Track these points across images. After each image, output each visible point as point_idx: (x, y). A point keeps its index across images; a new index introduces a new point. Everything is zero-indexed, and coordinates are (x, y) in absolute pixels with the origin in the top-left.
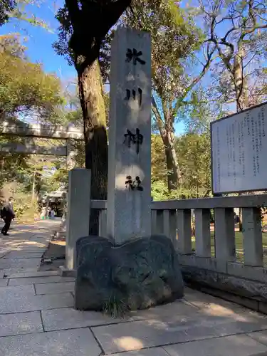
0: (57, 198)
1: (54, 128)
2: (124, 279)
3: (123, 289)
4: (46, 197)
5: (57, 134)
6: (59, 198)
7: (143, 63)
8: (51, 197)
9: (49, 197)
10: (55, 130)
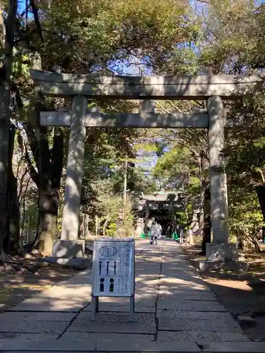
0: (161, 203)
1: (185, 81)
4: (144, 202)
6: (165, 202)
8: (152, 202)
9: (148, 202)
10: (188, 84)
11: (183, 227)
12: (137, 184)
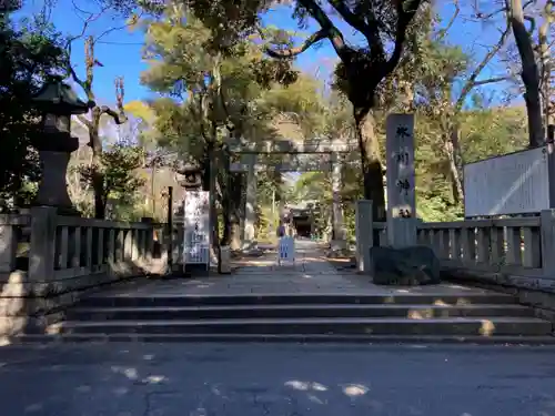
0: (302, 212)
1: (317, 143)
2: (401, 268)
3: (400, 274)
4: (288, 210)
5: (321, 149)
6: (305, 210)
7: (408, 135)
8: (295, 210)
11: (320, 230)
12: (282, 196)
